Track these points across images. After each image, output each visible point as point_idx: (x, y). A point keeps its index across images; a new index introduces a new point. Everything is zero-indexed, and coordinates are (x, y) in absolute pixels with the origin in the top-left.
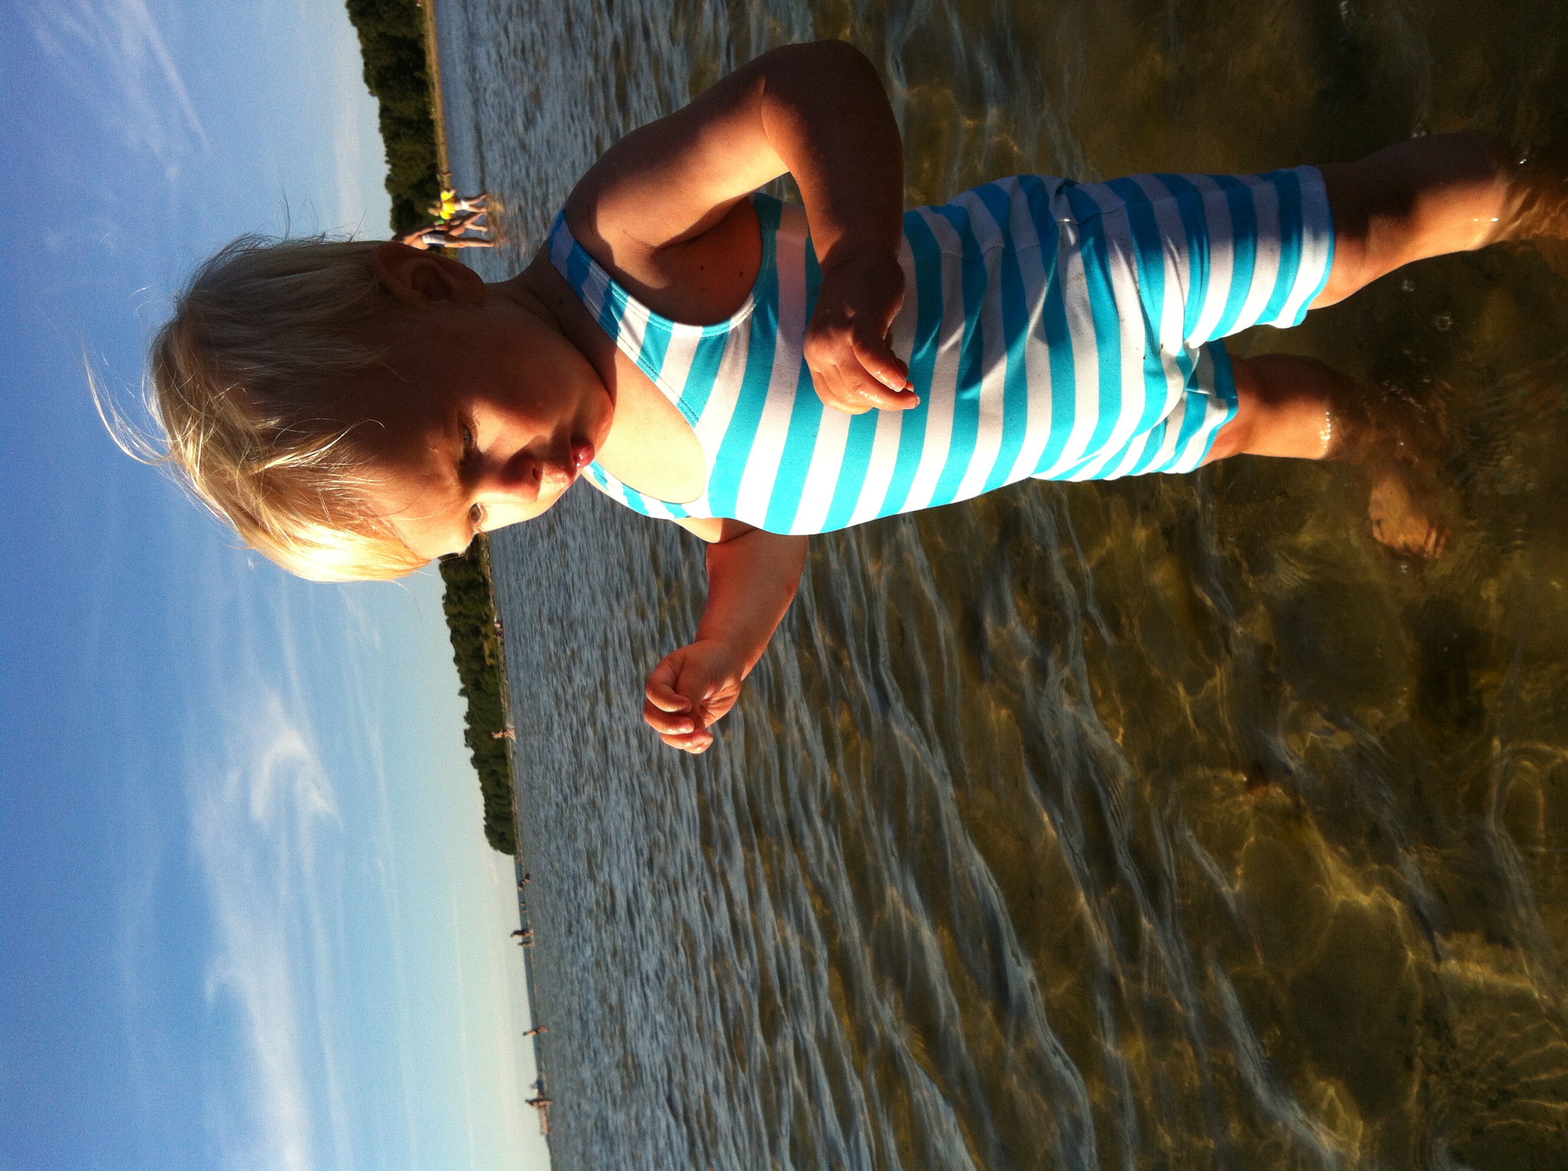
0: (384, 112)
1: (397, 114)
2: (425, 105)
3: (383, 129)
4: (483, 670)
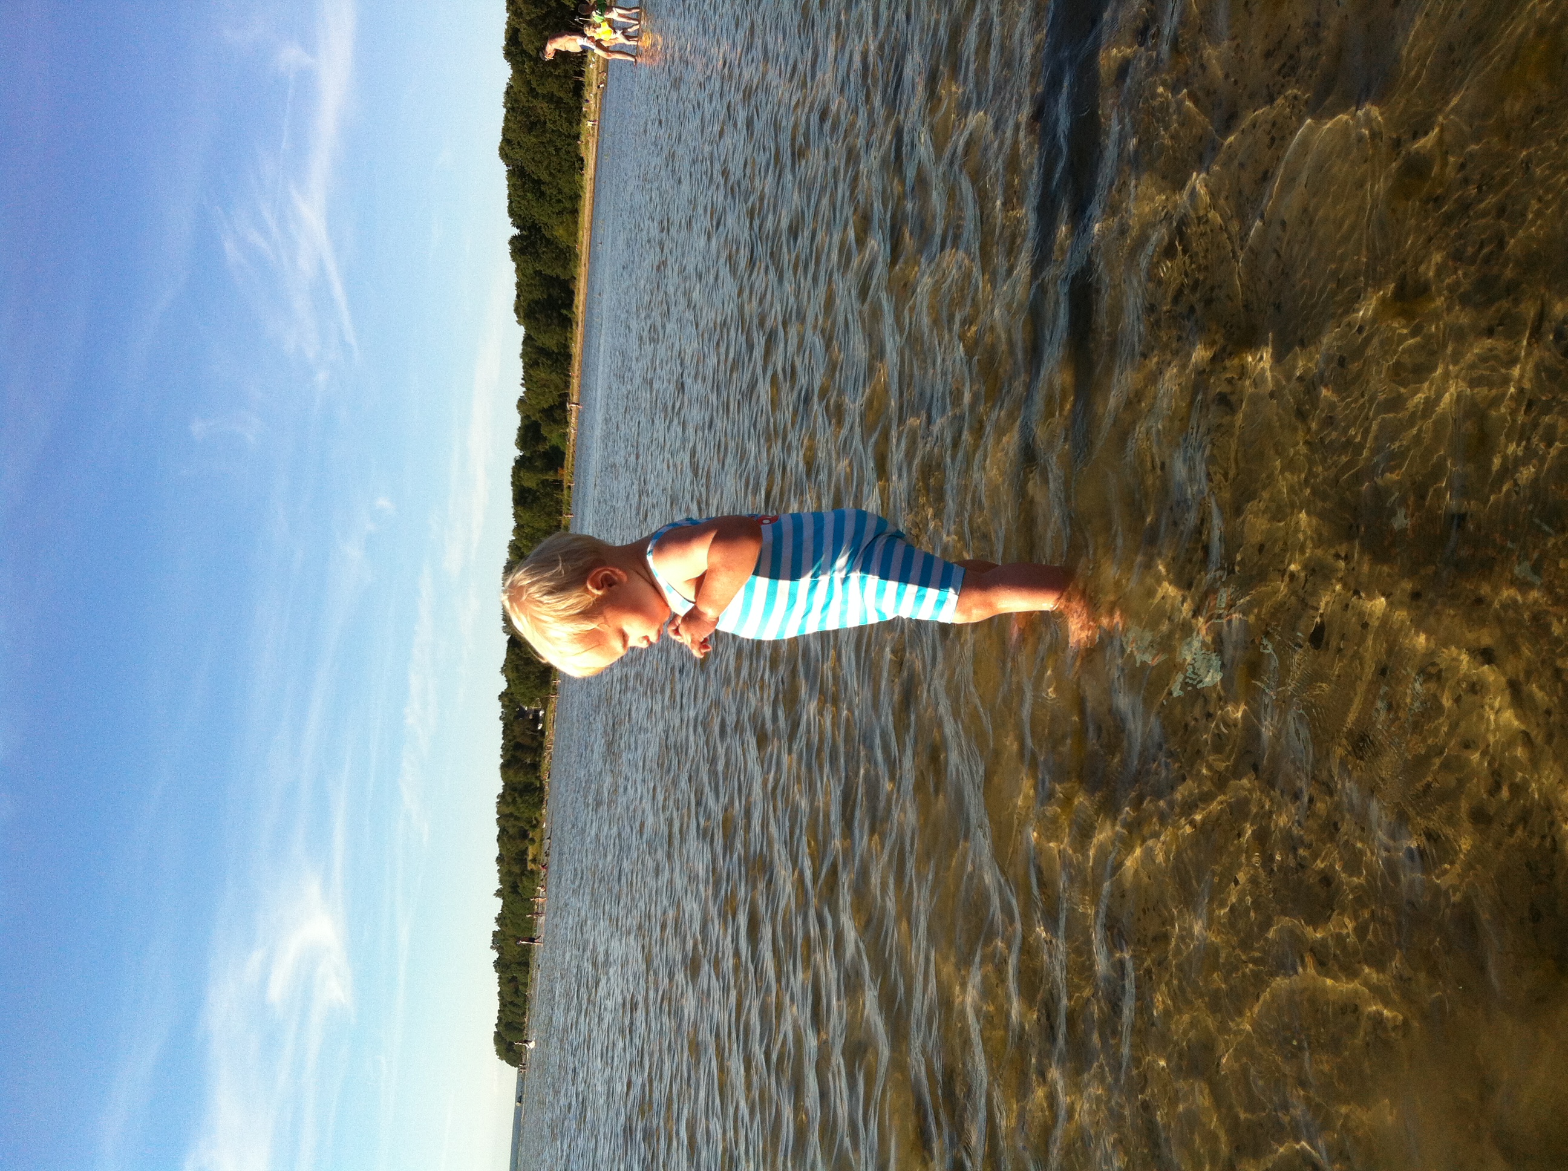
0: (528, 340)
1: (539, 343)
2: (566, 340)
3: (523, 355)
4: (522, 874)
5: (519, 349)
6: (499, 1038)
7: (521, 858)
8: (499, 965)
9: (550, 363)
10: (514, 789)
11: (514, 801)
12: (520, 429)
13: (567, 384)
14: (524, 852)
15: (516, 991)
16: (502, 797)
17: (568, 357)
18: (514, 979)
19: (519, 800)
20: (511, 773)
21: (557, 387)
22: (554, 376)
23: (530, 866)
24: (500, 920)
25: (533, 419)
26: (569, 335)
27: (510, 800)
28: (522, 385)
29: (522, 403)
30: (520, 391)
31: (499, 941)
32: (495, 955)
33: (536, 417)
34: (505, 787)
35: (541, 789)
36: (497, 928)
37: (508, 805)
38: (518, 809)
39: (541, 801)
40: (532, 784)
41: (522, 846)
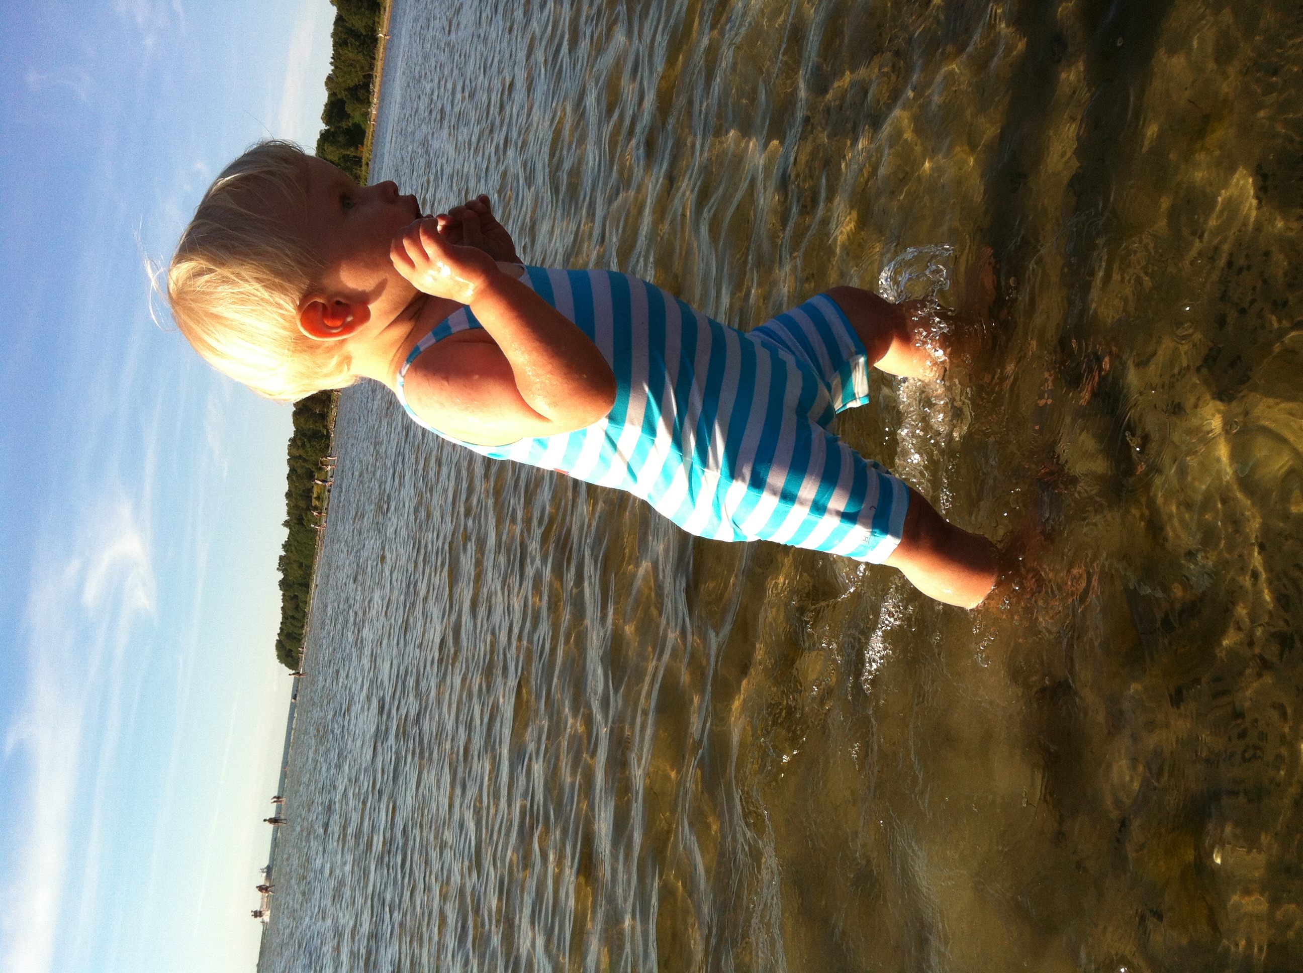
0: (339, 21)
1: (349, 25)
2: (374, 23)
3: (335, 35)
4: (308, 508)
5: (331, 28)
6: (280, 645)
7: (307, 494)
8: (283, 584)
9: (357, 43)
10: (304, 435)
11: (303, 445)
12: (326, 105)
13: (372, 67)
14: (310, 490)
15: (297, 608)
16: (293, 441)
17: (375, 40)
18: (296, 597)
19: (308, 445)
20: (302, 420)
21: (362, 68)
22: (360, 57)
23: (315, 503)
24: (286, 546)
25: (339, 96)
26: (376, 19)
27: (299, 444)
28: (331, 63)
29: (330, 81)
30: (329, 69)
31: (285, 565)
32: (281, 576)
33: (342, 95)
34: (296, 433)
35: (328, 436)
36: (283, 553)
37: (298, 448)
38: (307, 452)
39: (327, 447)
40: (320, 431)
41: (308, 485)
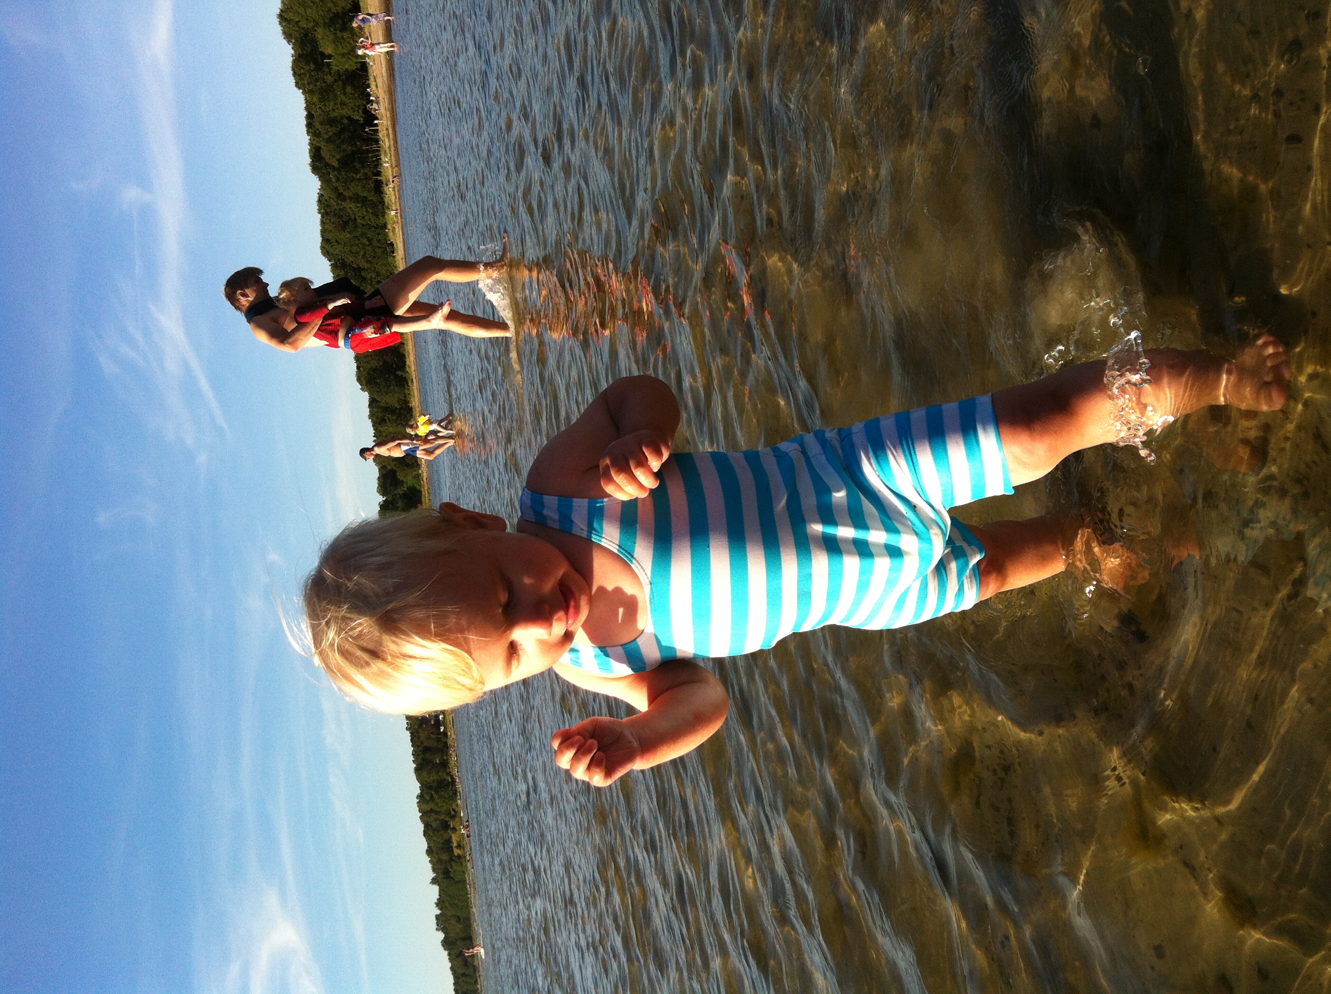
0: (373, 403)
1: (382, 404)
2: (405, 397)
3: (371, 416)
4: (451, 860)
5: (367, 411)
7: (447, 846)
8: (446, 944)
9: (395, 418)
10: (430, 788)
11: (432, 798)
12: (379, 479)
14: (449, 841)
16: (421, 797)
19: (436, 796)
20: (425, 774)
23: (457, 852)
24: (440, 904)
25: (389, 468)
26: (407, 392)
27: (428, 798)
31: (442, 922)
32: (441, 936)
34: (421, 788)
35: (453, 782)
36: (439, 912)
37: (427, 802)
38: (437, 804)
39: (455, 793)
40: (445, 780)
41: (446, 836)
